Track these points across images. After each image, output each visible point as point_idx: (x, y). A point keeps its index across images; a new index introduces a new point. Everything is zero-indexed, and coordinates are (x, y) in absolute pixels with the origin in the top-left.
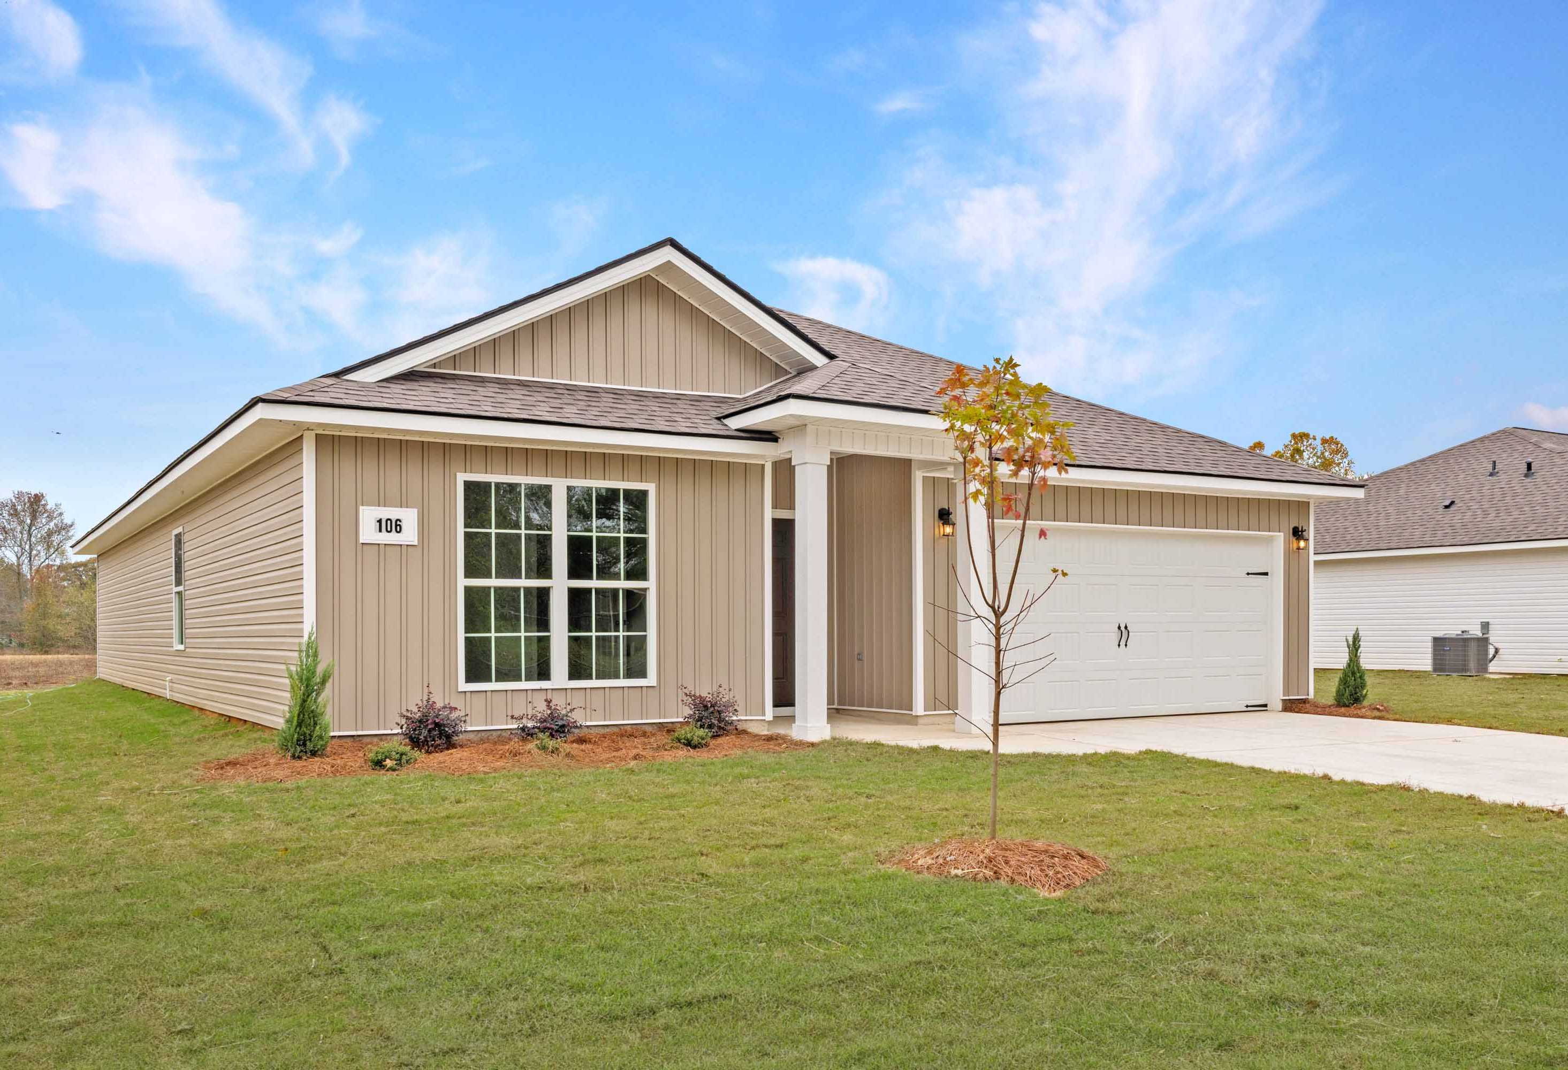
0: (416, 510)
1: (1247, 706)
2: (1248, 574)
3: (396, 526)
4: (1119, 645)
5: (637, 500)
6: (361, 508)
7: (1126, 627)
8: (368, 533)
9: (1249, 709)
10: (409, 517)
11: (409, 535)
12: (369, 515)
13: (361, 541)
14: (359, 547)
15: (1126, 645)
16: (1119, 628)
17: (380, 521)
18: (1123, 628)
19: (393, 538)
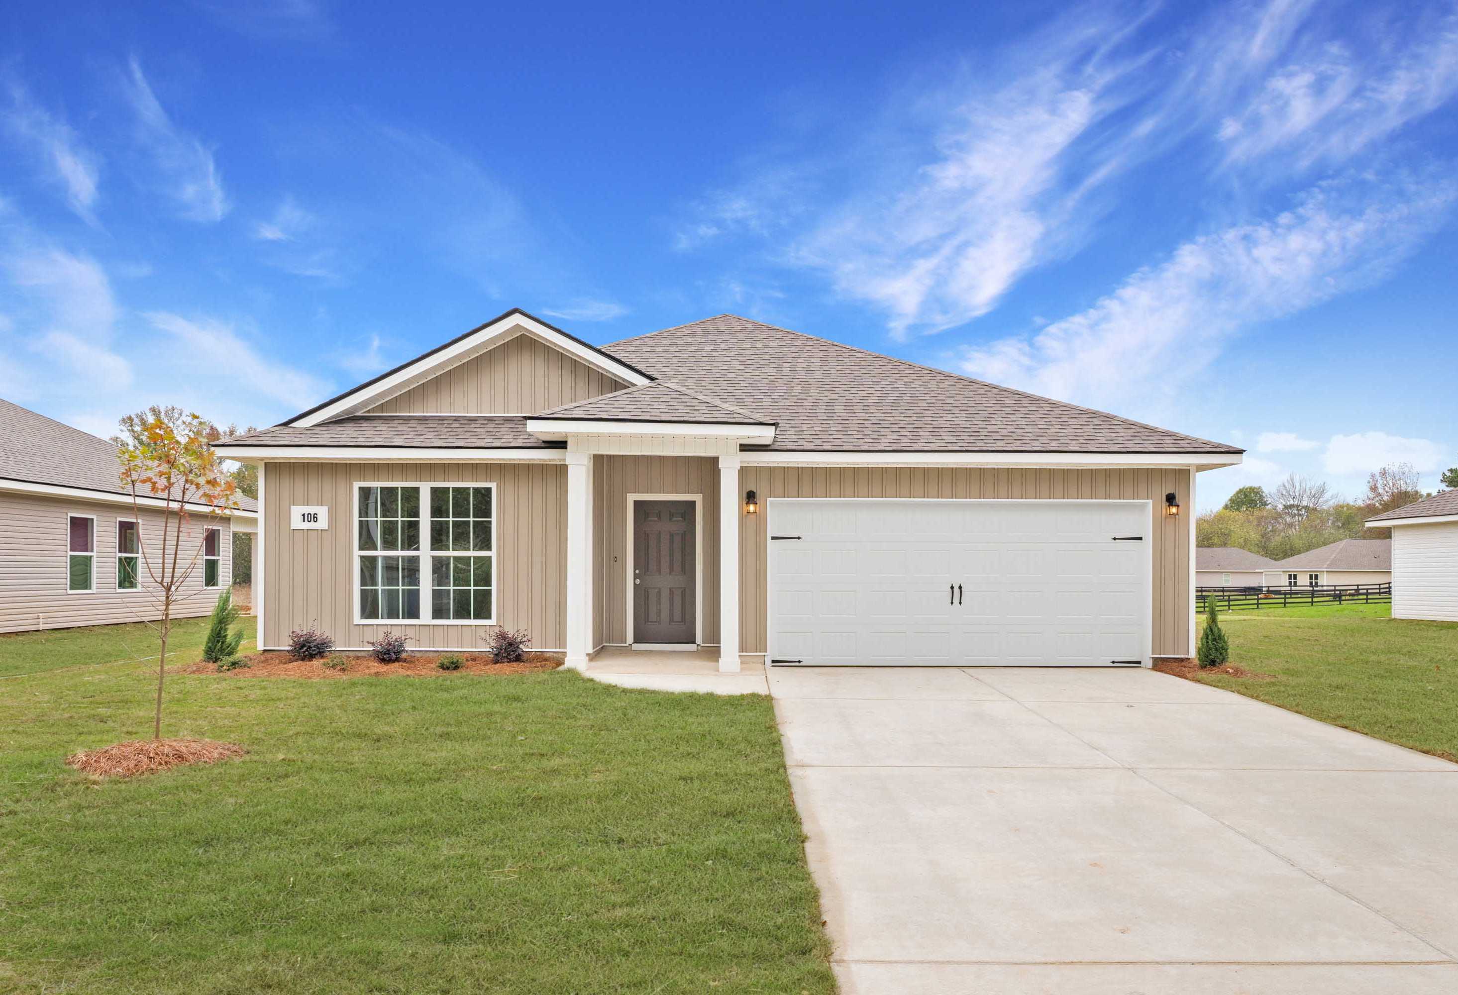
0: (326, 508)
1: (1113, 662)
2: (1115, 539)
3: (314, 518)
4: (952, 603)
5: (484, 496)
6: (292, 507)
7: (960, 587)
8: (297, 523)
9: (1116, 665)
10: (322, 512)
11: (322, 523)
12: (297, 512)
13: (292, 528)
14: (291, 532)
15: (960, 603)
16: (952, 588)
17: (304, 515)
18: (956, 590)
19: (312, 525)
